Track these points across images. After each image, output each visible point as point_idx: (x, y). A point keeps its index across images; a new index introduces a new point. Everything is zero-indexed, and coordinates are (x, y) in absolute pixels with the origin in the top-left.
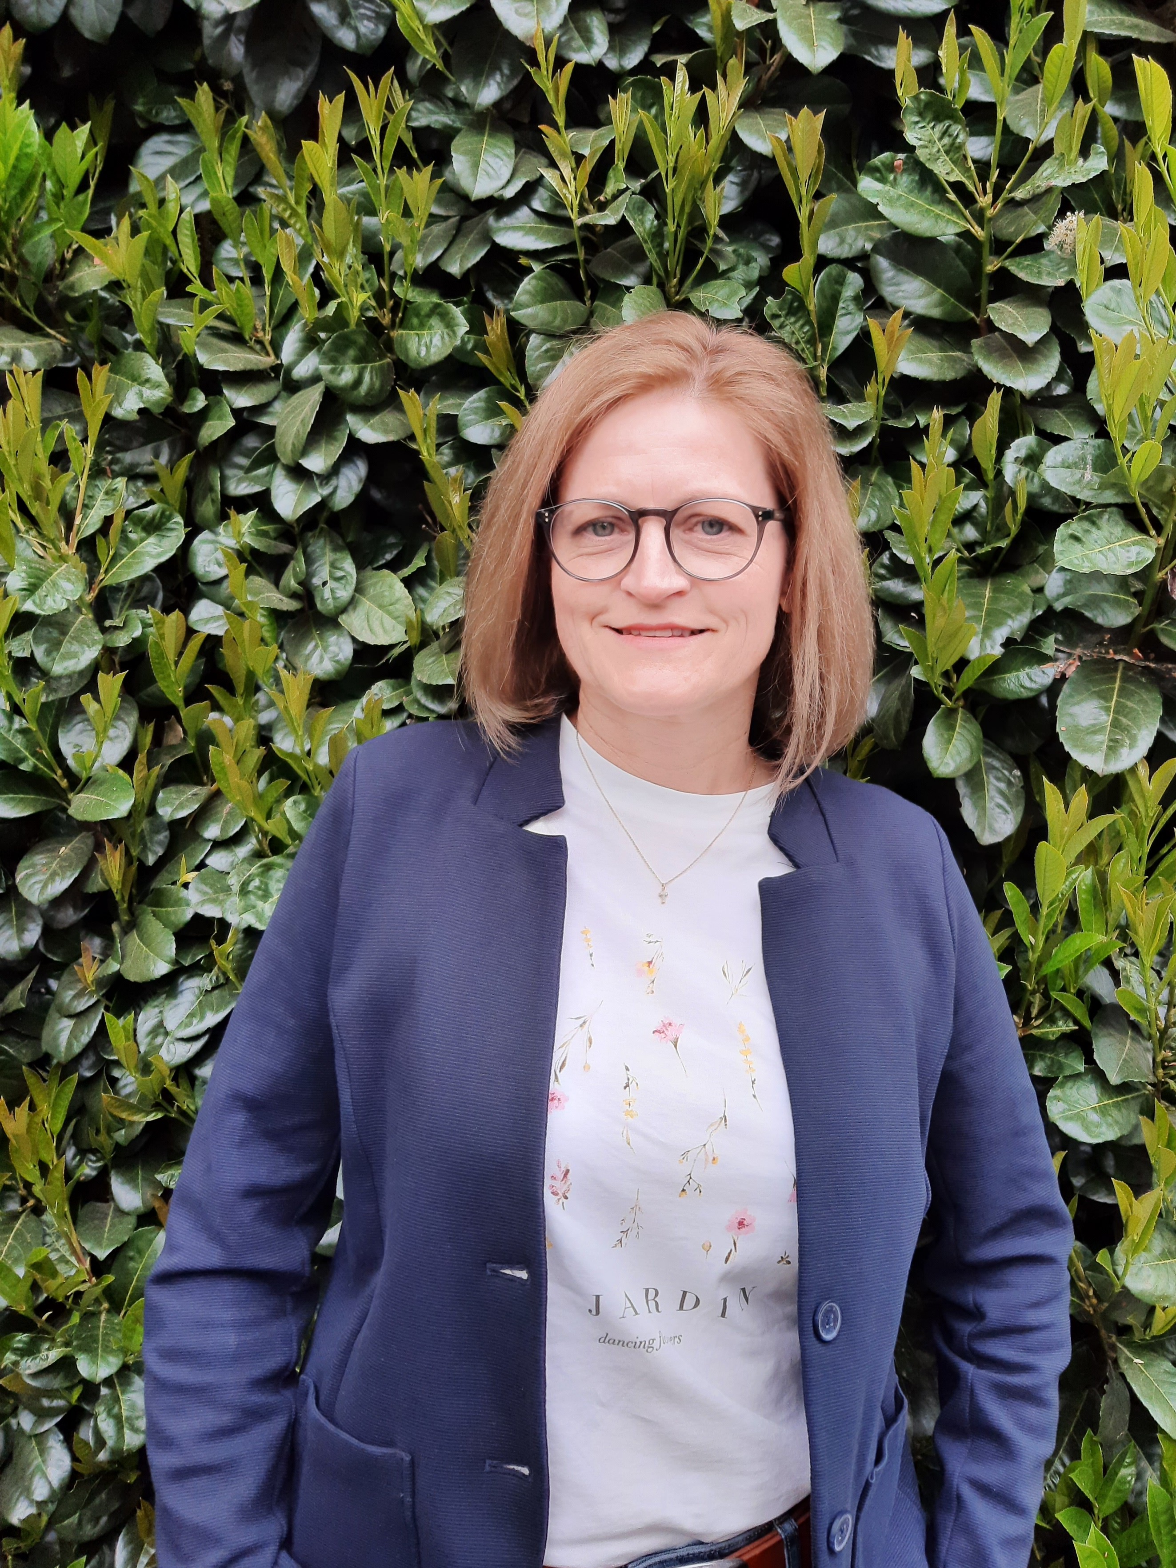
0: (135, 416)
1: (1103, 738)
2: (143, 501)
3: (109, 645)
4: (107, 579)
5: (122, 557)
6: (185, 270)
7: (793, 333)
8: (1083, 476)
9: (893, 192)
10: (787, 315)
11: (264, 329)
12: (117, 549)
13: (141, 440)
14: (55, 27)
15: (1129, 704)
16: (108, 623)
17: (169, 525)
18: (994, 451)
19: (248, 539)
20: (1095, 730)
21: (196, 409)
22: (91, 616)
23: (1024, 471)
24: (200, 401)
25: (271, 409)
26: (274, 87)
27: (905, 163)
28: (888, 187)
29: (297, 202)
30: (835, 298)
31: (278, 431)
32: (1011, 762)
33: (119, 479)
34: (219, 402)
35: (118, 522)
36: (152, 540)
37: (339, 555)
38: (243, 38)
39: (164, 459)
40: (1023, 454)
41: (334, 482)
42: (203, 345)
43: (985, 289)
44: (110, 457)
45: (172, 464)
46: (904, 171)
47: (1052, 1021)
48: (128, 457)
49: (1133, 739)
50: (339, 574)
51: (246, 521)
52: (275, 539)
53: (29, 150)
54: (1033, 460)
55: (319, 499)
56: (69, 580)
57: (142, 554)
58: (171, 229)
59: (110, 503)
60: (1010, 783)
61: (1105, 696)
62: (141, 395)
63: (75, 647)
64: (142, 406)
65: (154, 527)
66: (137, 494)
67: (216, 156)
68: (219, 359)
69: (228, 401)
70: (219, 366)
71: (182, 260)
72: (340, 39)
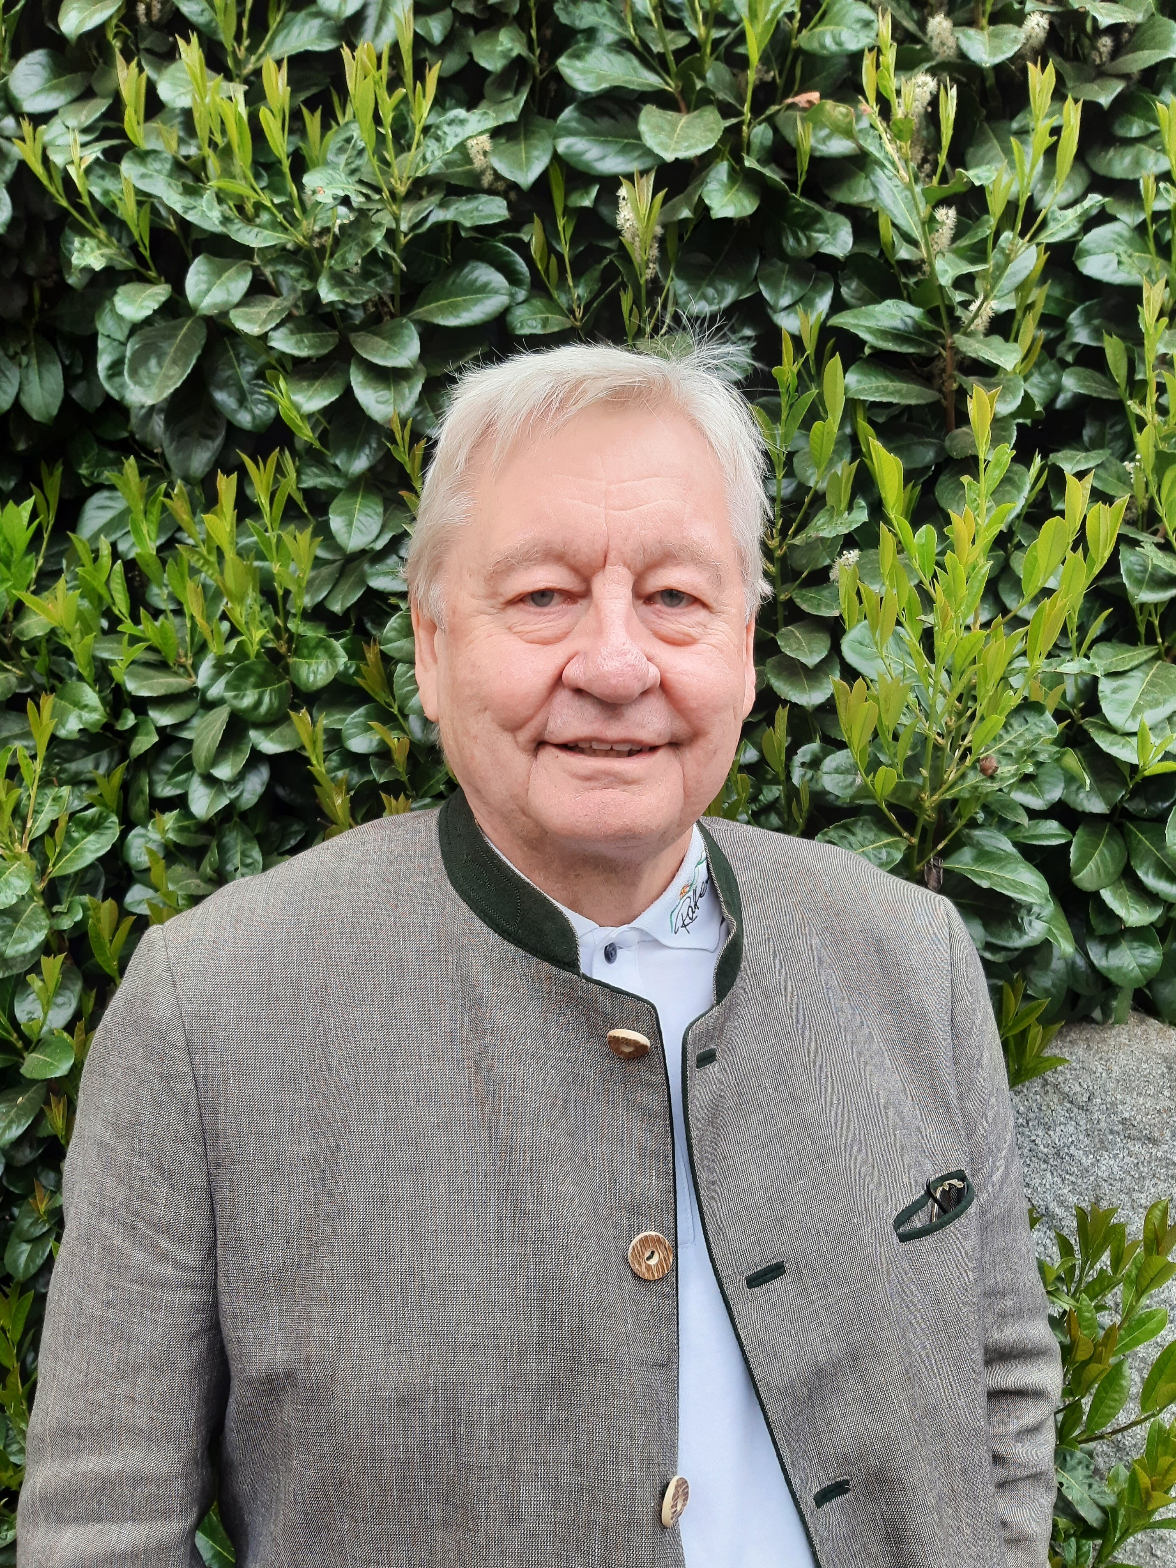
0: (76, 736)
2: (86, 804)
3: (55, 928)
4: (54, 871)
5: (67, 852)
6: (117, 612)
8: (854, 780)
11: (185, 655)
12: (63, 846)
13: (84, 752)
14: (8, 412)
16: (55, 909)
17: (107, 824)
18: (783, 757)
19: (171, 836)
21: (127, 727)
22: (42, 903)
23: (808, 773)
24: (130, 720)
25: (189, 725)
26: (189, 457)
29: (209, 552)
31: (195, 745)
33: (64, 788)
34: (145, 722)
35: (62, 824)
36: (92, 837)
37: (249, 845)
38: (163, 417)
39: (102, 770)
40: (807, 759)
41: (240, 787)
42: (132, 674)
43: (781, 614)
44: (58, 768)
45: (109, 774)
48: (73, 767)
50: (249, 861)
51: (169, 819)
52: (196, 832)
54: (815, 764)
55: (227, 802)
56: (19, 877)
57: (82, 850)
58: (104, 578)
59: (56, 808)
62: (80, 717)
63: (26, 932)
64: (81, 727)
65: (94, 826)
66: (80, 798)
67: (141, 516)
68: (143, 686)
69: (153, 721)
70: (145, 693)
71: (114, 603)
72: (239, 422)
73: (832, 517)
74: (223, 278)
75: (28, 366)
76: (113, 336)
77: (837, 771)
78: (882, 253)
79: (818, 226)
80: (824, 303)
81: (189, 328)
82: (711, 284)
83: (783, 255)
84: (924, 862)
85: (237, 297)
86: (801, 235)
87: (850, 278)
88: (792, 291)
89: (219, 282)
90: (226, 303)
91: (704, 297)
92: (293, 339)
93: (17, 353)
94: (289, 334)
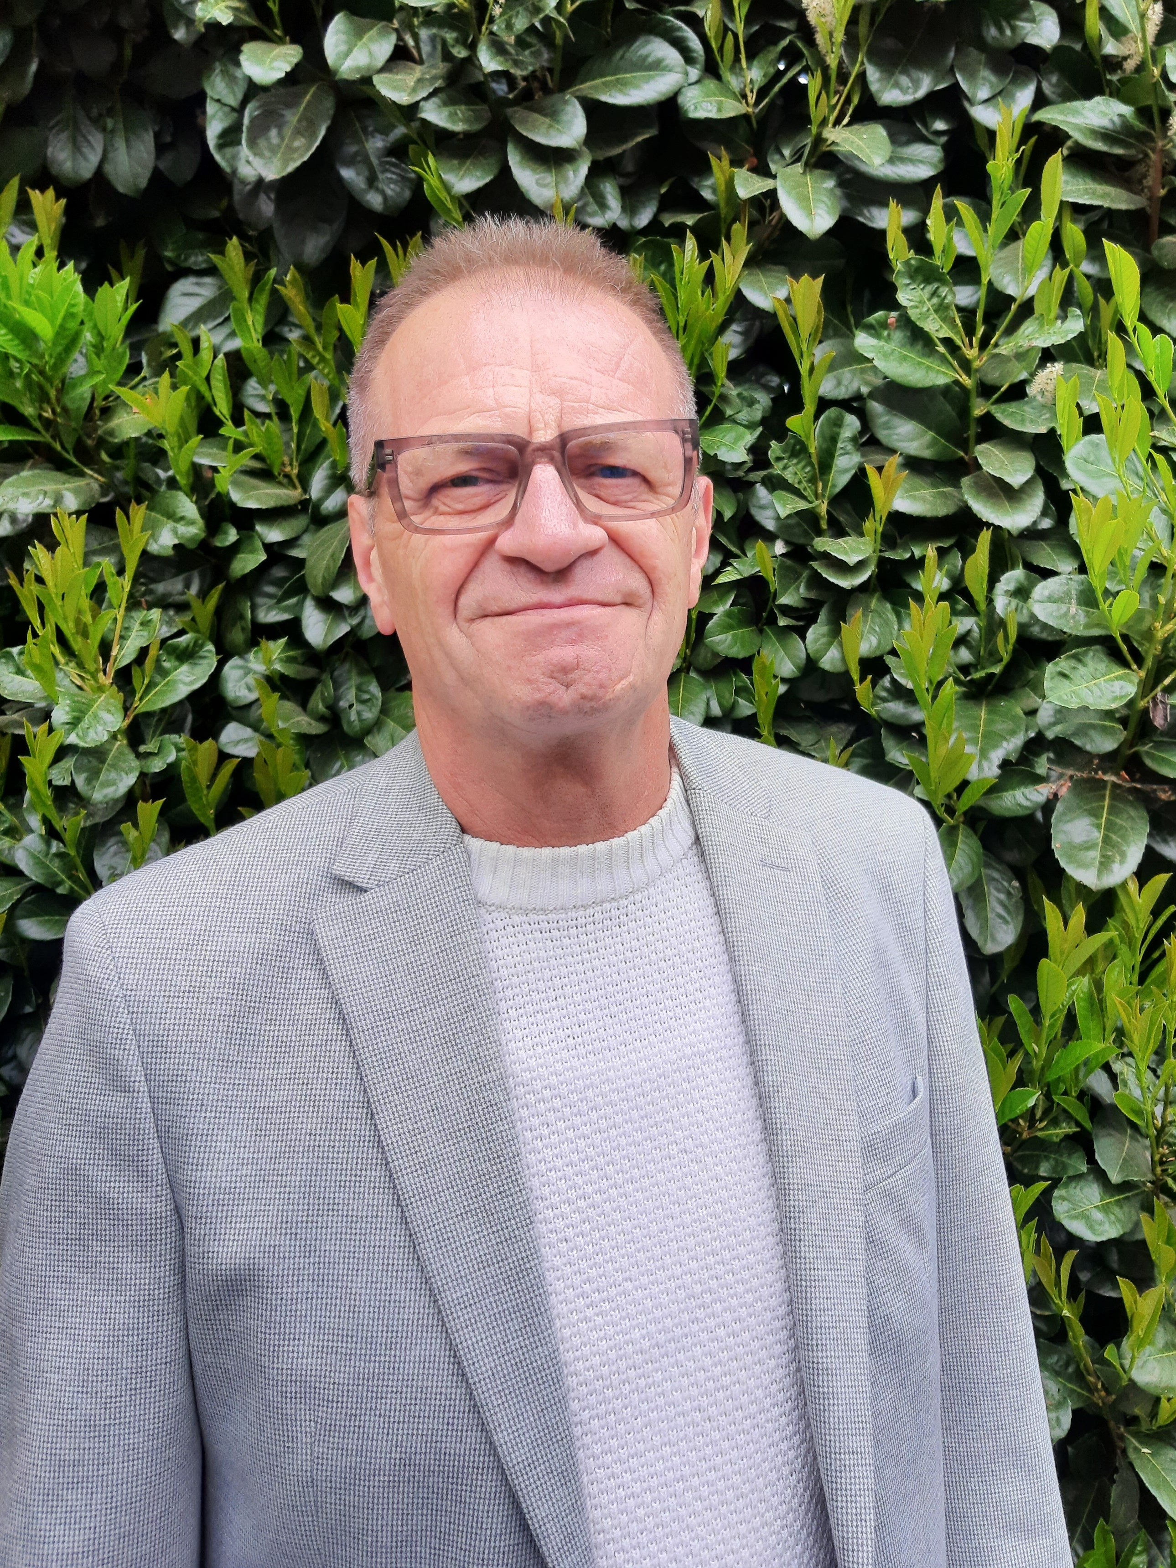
0: (170, 552)
1: (1095, 854)
2: (175, 630)
3: (146, 771)
4: (141, 706)
5: (156, 685)
6: (218, 413)
7: (796, 473)
8: (1068, 609)
9: (888, 347)
10: (789, 458)
11: (291, 464)
12: (152, 677)
13: (173, 571)
14: (92, 181)
15: (1118, 821)
16: (142, 749)
17: (201, 653)
18: (985, 585)
19: (278, 667)
20: (1088, 846)
21: (227, 543)
22: (126, 743)
23: (1014, 602)
24: (232, 535)
25: (300, 542)
26: (303, 242)
27: (897, 321)
28: (882, 343)
29: (324, 348)
30: (833, 440)
31: (308, 564)
32: (1010, 874)
33: (154, 610)
34: (250, 538)
35: (152, 652)
36: (185, 668)
37: (365, 679)
38: (272, 196)
39: (195, 589)
40: (1012, 587)
41: (362, 613)
42: (235, 483)
43: (973, 431)
44: (143, 588)
45: (203, 595)
46: (897, 328)
47: (1055, 1123)
48: (160, 588)
49: (1123, 855)
50: (366, 696)
51: (276, 648)
52: (303, 664)
53: (74, 310)
54: (1022, 593)
55: (347, 629)
56: (108, 710)
57: (175, 682)
58: (204, 374)
59: (145, 633)
60: (1009, 894)
61: (1095, 814)
62: (175, 532)
63: (113, 775)
64: (176, 542)
65: (186, 655)
66: (170, 623)
67: (246, 305)
68: (251, 497)
69: (260, 536)
70: (252, 504)
71: (215, 405)
72: (368, 201)
73: (1041, 326)
74: (364, 40)
75: (112, 131)
76: (224, 100)
78: (1085, 46)
79: (1025, 15)
80: (1025, 96)
81: (313, 96)
82: (905, 72)
83: (981, 45)
84: (1149, 694)
85: (381, 61)
86: (1004, 24)
87: (1052, 72)
88: (991, 83)
89: (360, 44)
90: (368, 68)
91: (897, 85)
92: (446, 111)
93: (100, 115)
94: (445, 104)
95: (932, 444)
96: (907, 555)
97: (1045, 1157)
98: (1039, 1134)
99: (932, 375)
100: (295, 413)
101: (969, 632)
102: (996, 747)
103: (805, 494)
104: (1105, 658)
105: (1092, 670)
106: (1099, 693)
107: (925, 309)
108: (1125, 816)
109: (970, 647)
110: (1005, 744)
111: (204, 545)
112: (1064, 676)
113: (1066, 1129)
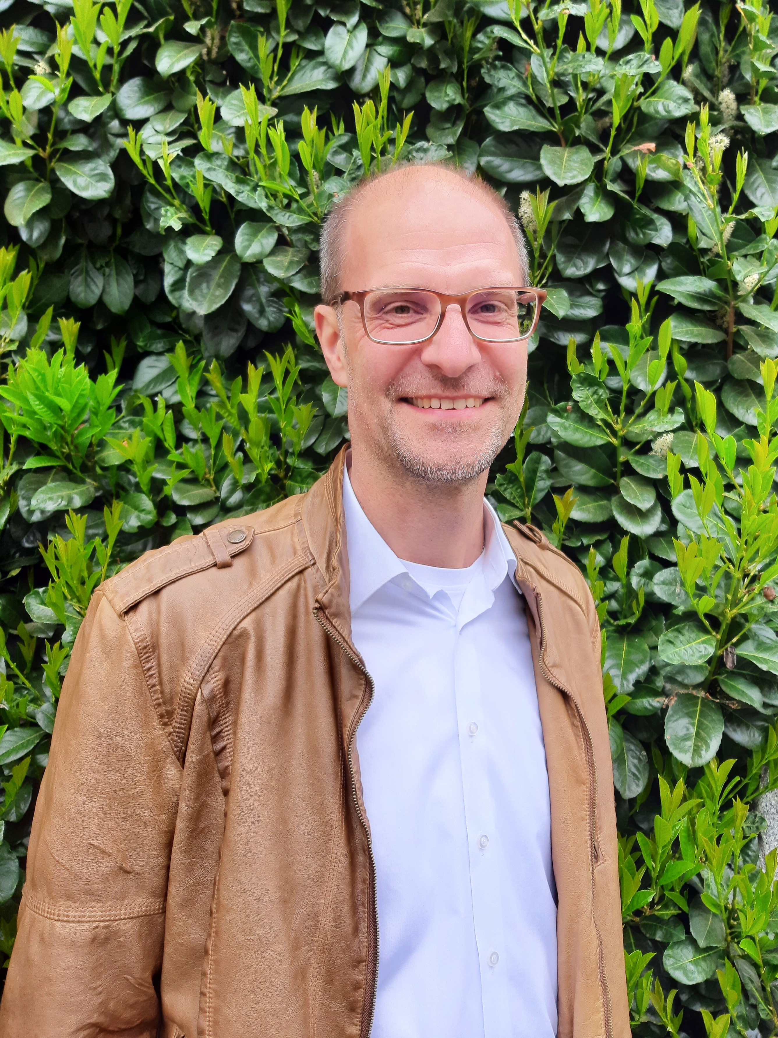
0: (135, 530)
1: (690, 744)
6: (167, 446)
7: (512, 493)
8: (675, 590)
9: (567, 423)
10: (508, 484)
11: (210, 473)
13: (137, 539)
14: (96, 305)
15: (705, 722)
18: (625, 569)
20: (686, 738)
21: (170, 524)
23: (643, 580)
24: (173, 519)
26: (220, 341)
27: (573, 407)
28: (563, 421)
29: (232, 407)
30: (534, 471)
32: (640, 745)
34: (184, 521)
40: (641, 571)
42: (177, 489)
43: (619, 470)
44: (118, 549)
46: (572, 412)
47: (666, 907)
48: (129, 548)
49: (708, 746)
53: (84, 393)
54: (648, 576)
58: (160, 423)
60: (640, 760)
61: (691, 715)
62: (139, 518)
64: (140, 524)
67: (186, 382)
68: (185, 498)
69: (190, 521)
70: (185, 502)
71: (165, 440)
72: (259, 324)
73: (659, 416)
74: (259, 237)
75: (109, 275)
76: (175, 263)
77: (664, 583)
78: (688, 241)
79: (651, 227)
80: (651, 272)
81: (228, 262)
82: (579, 257)
83: (625, 241)
84: (723, 649)
85: (268, 249)
86: (639, 230)
87: (667, 256)
88: (631, 263)
89: (256, 240)
90: (261, 253)
91: (575, 265)
92: (306, 281)
93: (102, 267)
94: (306, 277)
95: (594, 477)
96: (579, 544)
97: (660, 927)
98: (656, 913)
99: (594, 439)
100: (213, 442)
101: (616, 592)
102: (631, 671)
103: (518, 505)
104: (695, 630)
105: (687, 637)
106: (691, 652)
107: (590, 402)
108: (710, 718)
109: (617, 600)
110: (637, 670)
111: (157, 524)
112: (670, 642)
113: (672, 912)
